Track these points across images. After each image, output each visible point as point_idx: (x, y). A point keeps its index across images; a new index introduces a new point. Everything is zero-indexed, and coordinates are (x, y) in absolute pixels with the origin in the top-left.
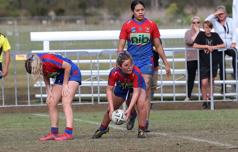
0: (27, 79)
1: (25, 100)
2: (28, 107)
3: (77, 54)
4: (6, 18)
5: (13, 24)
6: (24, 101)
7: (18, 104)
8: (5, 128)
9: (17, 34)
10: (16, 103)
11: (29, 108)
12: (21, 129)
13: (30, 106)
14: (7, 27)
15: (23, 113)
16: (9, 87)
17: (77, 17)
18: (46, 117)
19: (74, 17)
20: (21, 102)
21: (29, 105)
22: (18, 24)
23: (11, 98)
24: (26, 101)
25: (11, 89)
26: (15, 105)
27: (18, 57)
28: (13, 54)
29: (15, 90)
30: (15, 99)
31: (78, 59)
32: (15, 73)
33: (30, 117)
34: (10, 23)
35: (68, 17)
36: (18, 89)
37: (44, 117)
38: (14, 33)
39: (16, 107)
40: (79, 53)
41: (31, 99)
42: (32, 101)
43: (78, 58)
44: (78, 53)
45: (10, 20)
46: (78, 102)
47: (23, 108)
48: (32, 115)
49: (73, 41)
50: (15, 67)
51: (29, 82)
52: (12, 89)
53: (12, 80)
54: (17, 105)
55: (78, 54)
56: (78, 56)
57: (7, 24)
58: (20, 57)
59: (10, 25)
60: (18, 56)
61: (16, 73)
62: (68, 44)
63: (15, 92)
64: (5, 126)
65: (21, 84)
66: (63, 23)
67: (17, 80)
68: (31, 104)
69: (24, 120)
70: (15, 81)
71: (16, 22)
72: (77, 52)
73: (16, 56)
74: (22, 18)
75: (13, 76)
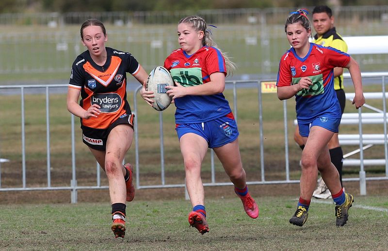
0: (283, 131)
1: (280, 171)
2: (286, 185)
3: (381, 80)
4: (243, 10)
5: (258, 23)
6: (277, 174)
7: (267, 178)
8: (240, 225)
9: (266, 43)
10: (263, 177)
11: (287, 187)
12: (272, 227)
13: (289, 183)
14: (246, 28)
15: (275, 196)
16: (249, 145)
17: (382, 8)
18: (321, 204)
19: (376, 9)
20: (272, 174)
21: (288, 181)
22: (268, 23)
23: (253, 166)
24: (282, 174)
25: (252, 149)
26: (261, 180)
27: (267, 87)
28: (256, 81)
29: (260, 151)
30: (260, 169)
31: (384, 90)
32: (261, 117)
33: (289, 205)
34: (252, 20)
35: (365, 8)
36: (266, 150)
37: (317, 204)
38: (259, 40)
39: (262, 184)
40: (385, 79)
41: (291, 169)
42: (294, 173)
43: (383, 88)
44: (383, 77)
45: (252, 15)
46: (383, 174)
47: (275, 187)
48: (294, 200)
49: (374, 56)
50: (260, 106)
51: (288, 136)
52: (255, 150)
53: (255, 133)
54: (263, 182)
55: (383, 81)
56: (383, 84)
57: (247, 23)
58: (270, 87)
59: (252, 24)
60: (266, 85)
61: (263, 119)
62: (365, 62)
63: (260, 155)
64: (240, 222)
65: (273, 139)
66: (355, 21)
67: (266, 132)
68: (291, 180)
69: (277, 210)
70: (261, 135)
71: (263, 19)
72: (380, 77)
73: (263, 84)
74: (275, 10)
75: (257, 125)
